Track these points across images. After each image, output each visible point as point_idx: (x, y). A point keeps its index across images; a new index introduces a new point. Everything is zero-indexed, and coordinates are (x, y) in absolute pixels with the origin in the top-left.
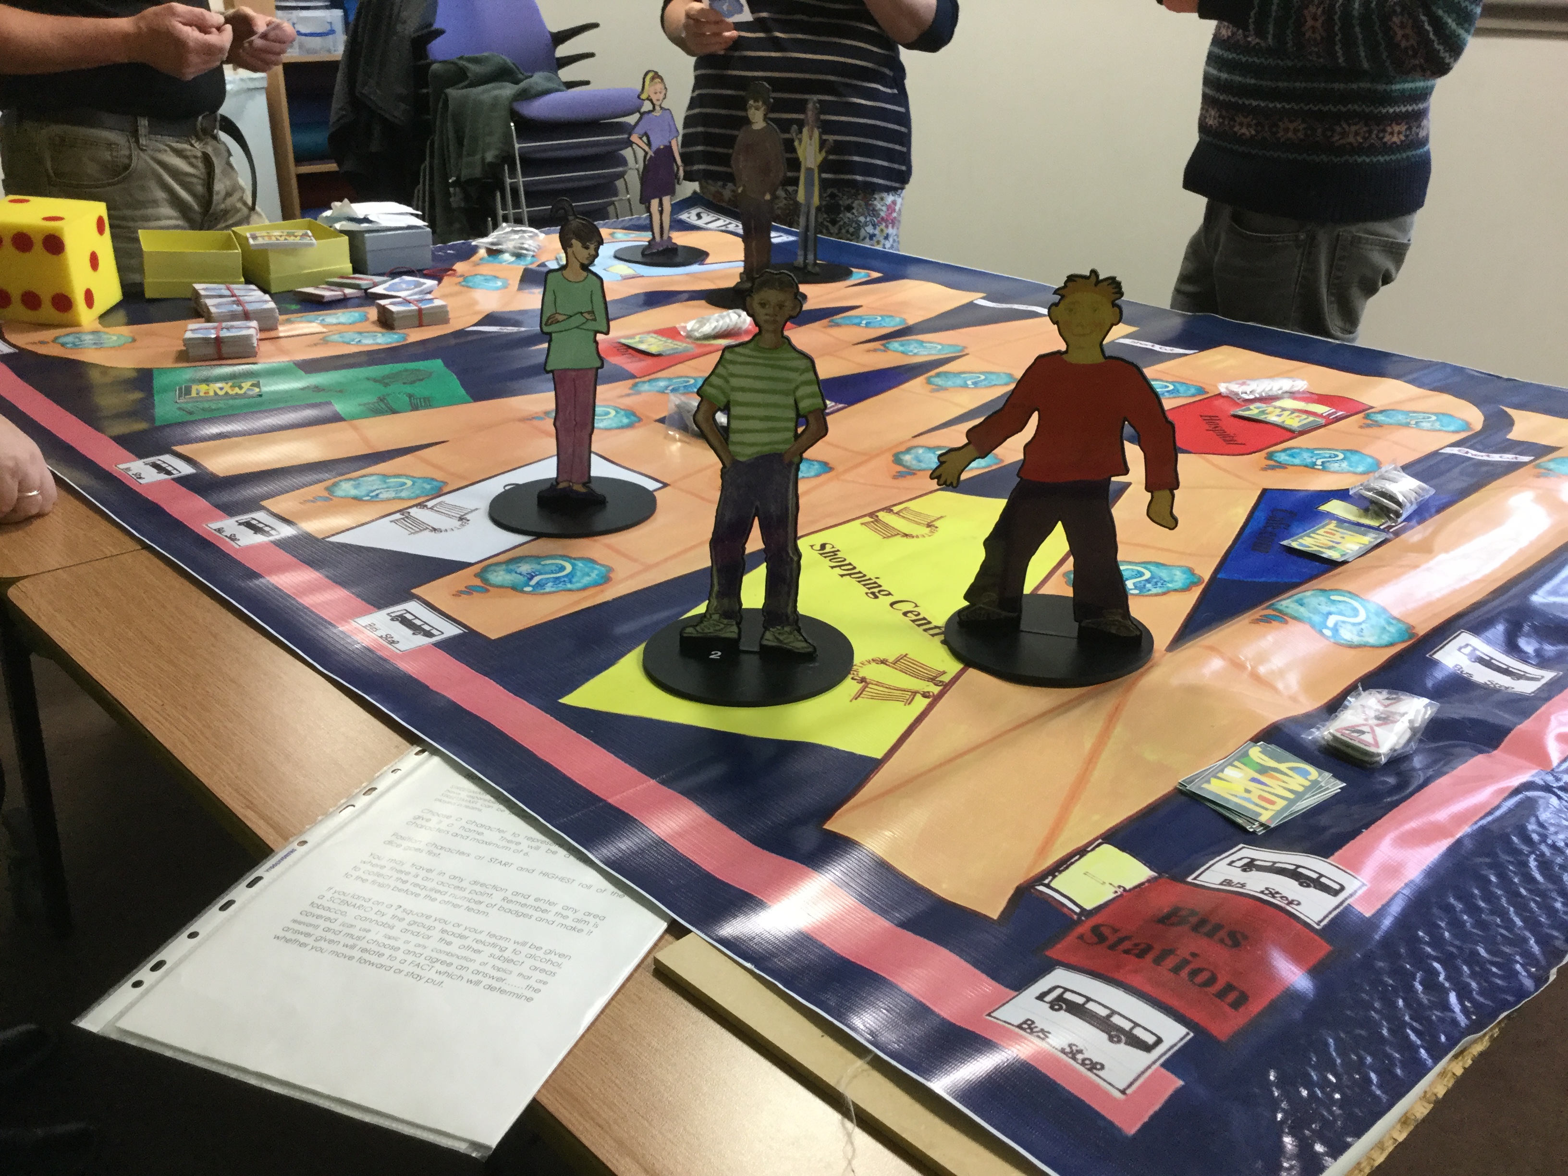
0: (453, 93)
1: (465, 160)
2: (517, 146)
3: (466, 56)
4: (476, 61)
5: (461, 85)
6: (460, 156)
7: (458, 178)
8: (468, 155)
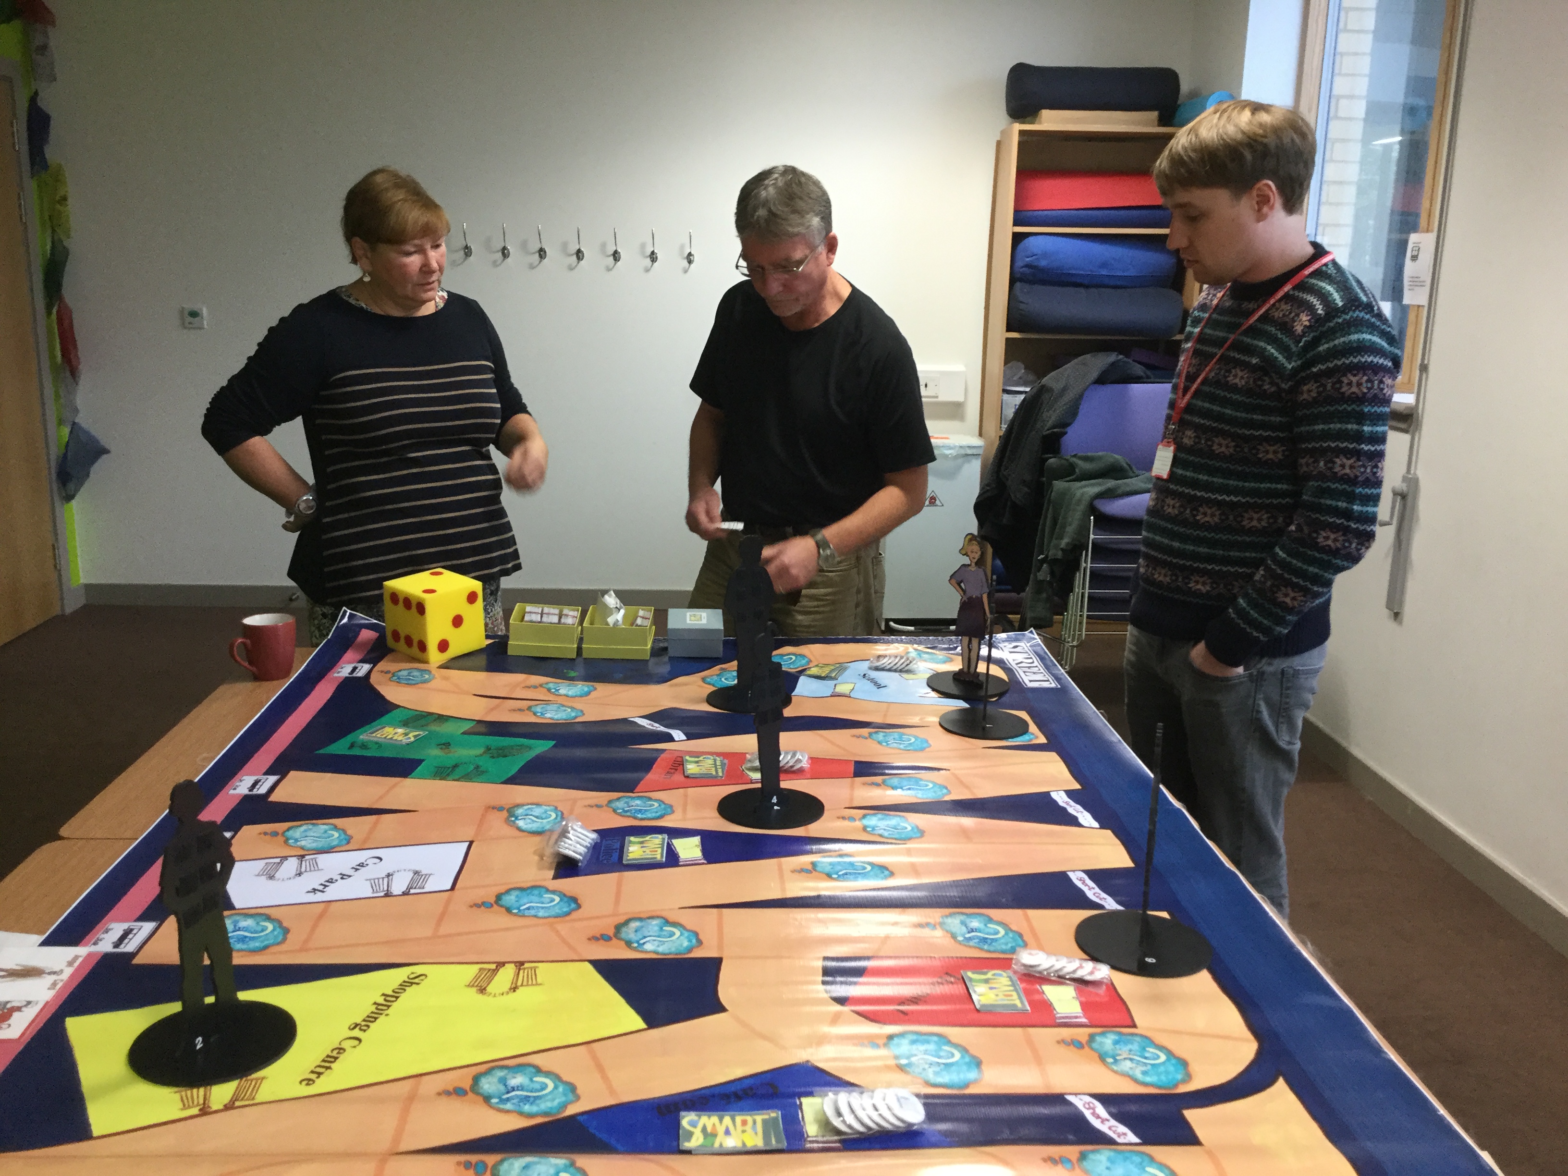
0: (1059, 485)
1: (1054, 542)
2: (1092, 536)
3: (1079, 454)
4: (1086, 459)
5: (1068, 479)
6: (1051, 538)
7: (1047, 557)
8: (1056, 539)
